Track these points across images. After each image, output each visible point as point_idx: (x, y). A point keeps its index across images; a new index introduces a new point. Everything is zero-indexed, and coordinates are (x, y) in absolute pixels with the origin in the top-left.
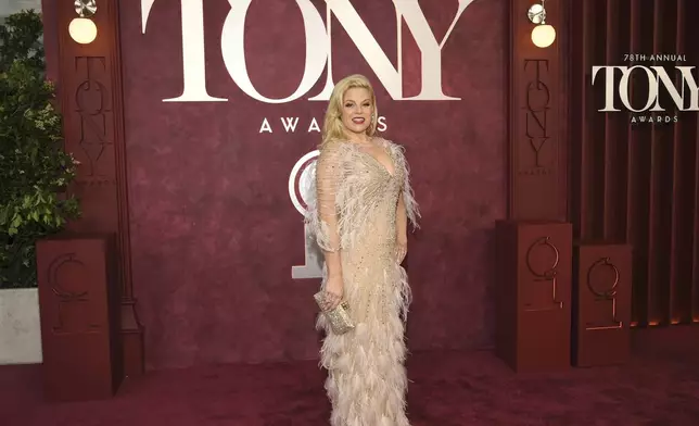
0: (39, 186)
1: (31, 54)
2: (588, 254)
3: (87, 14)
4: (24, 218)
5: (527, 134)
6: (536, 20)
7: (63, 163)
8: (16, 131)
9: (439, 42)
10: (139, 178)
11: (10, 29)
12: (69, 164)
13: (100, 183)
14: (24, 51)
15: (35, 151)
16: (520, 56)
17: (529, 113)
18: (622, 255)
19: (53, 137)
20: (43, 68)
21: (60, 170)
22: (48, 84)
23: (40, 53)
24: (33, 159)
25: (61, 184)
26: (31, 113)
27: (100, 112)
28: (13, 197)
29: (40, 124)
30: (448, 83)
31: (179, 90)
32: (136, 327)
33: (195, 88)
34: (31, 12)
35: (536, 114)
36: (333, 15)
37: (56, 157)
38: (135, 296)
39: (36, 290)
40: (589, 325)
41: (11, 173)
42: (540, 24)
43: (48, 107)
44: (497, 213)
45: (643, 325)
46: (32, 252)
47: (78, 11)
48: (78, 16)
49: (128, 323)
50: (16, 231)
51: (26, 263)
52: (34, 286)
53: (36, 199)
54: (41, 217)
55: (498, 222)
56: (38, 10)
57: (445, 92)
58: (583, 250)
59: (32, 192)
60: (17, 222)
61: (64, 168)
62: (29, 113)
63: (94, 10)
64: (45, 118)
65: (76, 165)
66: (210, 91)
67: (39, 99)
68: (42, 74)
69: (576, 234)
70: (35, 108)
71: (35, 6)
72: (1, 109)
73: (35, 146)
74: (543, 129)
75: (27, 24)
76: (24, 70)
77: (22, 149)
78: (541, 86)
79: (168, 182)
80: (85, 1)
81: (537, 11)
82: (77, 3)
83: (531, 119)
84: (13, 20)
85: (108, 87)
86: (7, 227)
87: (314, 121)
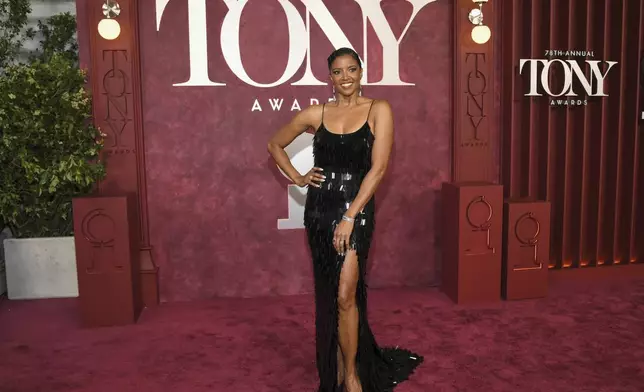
1: (68, 47)
2: (517, 210)
3: (112, 15)
4: (61, 179)
5: (468, 113)
6: (475, 22)
7: (93, 136)
8: (55, 109)
9: (397, 39)
10: (154, 148)
11: (51, 28)
12: (98, 137)
13: (122, 152)
14: (62, 45)
15: (71, 126)
16: (463, 50)
17: (470, 97)
18: (543, 210)
19: (85, 114)
20: (76, 59)
21: (90, 142)
22: (81, 72)
23: (74, 47)
24: (69, 132)
25: (93, 154)
27: (122, 94)
29: (75, 105)
30: (405, 70)
31: (186, 76)
32: (151, 267)
33: (199, 75)
34: (68, 15)
35: (475, 97)
36: (311, 16)
37: (88, 130)
38: (151, 243)
39: (73, 238)
40: (516, 266)
41: (52, 143)
42: (478, 25)
43: (81, 91)
44: (444, 176)
45: (558, 266)
46: (68, 207)
47: (105, 13)
48: (105, 17)
49: (147, 265)
50: (55, 190)
51: (64, 216)
52: (71, 235)
53: (69, 164)
55: (444, 185)
56: (73, 13)
58: (512, 206)
59: (67, 159)
60: (55, 182)
61: (95, 140)
62: (66, 95)
63: (118, 12)
64: (78, 99)
65: (104, 138)
66: (211, 78)
67: (74, 84)
68: (76, 64)
69: (506, 194)
70: (71, 92)
71: (71, 9)
72: (44, 92)
73: (71, 122)
74: (481, 110)
75: (64, 24)
76: (62, 61)
77: (61, 124)
78: (479, 74)
79: (178, 151)
80: (111, 5)
81: (476, 15)
82: (104, 7)
83: (471, 101)
84: (53, 21)
85: (129, 74)
86: (47, 186)
87: (296, 102)
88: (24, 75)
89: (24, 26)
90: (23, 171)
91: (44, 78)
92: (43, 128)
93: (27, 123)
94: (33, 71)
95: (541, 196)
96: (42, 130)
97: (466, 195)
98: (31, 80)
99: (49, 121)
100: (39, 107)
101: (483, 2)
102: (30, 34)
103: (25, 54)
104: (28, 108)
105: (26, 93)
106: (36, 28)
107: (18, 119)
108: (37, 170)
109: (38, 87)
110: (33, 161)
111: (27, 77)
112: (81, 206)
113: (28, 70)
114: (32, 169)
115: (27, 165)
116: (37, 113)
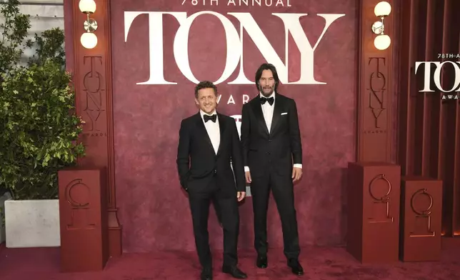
0: (61, 136)
1: (57, 54)
2: (412, 186)
3: (91, 29)
4: (51, 156)
5: (370, 106)
6: (377, 32)
7: (75, 122)
8: (47, 102)
9: (313, 46)
10: (121, 132)
11: (44, 39)
12: (79, 124)
13: (97, 135)
14: (53, 53)
15: (59, 115)
16: (366, 55)
17: (372, 93)
18: (435, 187)
19: (69, 106)
20: (63, 63)
21: (73, 127)
22: (68, 73)
23: (62, 54)
24: (58, 120)
25: (74, 135)
26: (57, 92)
27: (98, 90)
28: (45, 143)
29: (62, 99)
30: (318, 73)
31: (147, 76)
32: (117, 226)
33: (156, 76)
34: (58, 30)
35: (376, 93)
36: (244, 30)
37: (71, 118)
38: (117, 206)
39: (58, 201)
40: (412, 233)
41: (44, 128)
42: (380, 34)
43: (67, 88)
44: (349, 157)
45: (449, 235)
46: (54, 178)
47: (86, 28)
48: (86, 32)
49: (113, 223)
50: (46, 164)
51: (51, 184)
52: (56, 198)
53: (60, 144)
54: (62, 156)
55: (350, 164)
56: (62, 28)
57: (316, 79)
58: (408, 183)
59: (57, 141)
60: (47, 158)
61: (76, 126)
62: (55, 92)
63: (95, 27)
64: (64, 95)
65: (83, 124)
66: (166, 78)
67: (61, 82)
68: (63, 67)
69: (403, 173)
70: (59, 89)
71: (60, 25)
72: (40, 89)
73: (59, 112)
74: (381, 103)
75: (55, 36)
76: (53, 65)
77: (51, 114)
78: (380, 75)
79: (139, 135)
80: (91, 22)
81: (378, 27)
82: (86, 23)
83: (373, 97)
84: (46, 34)
85: (103, 75)
86: (41, 161)
87: (231, 97)
88: (24, 76)
89: (25, 38)
90: (22, 148)
91: (39, 78)
92: (38, 116)
93: (26, 112)
94: (32, 73)
95: (433, 175)
96: (37, 118)
97: (369, 173)
98: (30, 80)
99: (42, 111)
100: (35, 100)
101: (385, 16)
102: (29, 44)
103: (25, 59)
104: (27, 101)
105: (26, 90)
106: (33, 39)
107: (20, 110)
108: (32, 148)
109: (35, 85)
110: (30, 141)
111: (27, 77)
112: (65, 176)
113: (28, 72)
114: (29, 148)
115: (25, 145)
116: (33, 105)
